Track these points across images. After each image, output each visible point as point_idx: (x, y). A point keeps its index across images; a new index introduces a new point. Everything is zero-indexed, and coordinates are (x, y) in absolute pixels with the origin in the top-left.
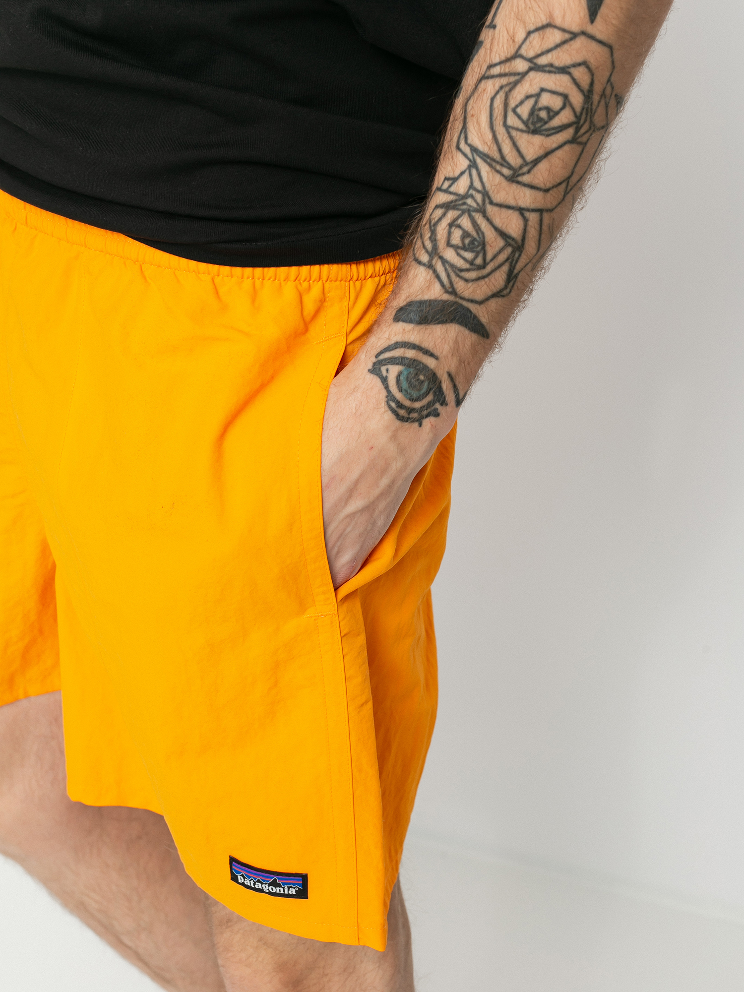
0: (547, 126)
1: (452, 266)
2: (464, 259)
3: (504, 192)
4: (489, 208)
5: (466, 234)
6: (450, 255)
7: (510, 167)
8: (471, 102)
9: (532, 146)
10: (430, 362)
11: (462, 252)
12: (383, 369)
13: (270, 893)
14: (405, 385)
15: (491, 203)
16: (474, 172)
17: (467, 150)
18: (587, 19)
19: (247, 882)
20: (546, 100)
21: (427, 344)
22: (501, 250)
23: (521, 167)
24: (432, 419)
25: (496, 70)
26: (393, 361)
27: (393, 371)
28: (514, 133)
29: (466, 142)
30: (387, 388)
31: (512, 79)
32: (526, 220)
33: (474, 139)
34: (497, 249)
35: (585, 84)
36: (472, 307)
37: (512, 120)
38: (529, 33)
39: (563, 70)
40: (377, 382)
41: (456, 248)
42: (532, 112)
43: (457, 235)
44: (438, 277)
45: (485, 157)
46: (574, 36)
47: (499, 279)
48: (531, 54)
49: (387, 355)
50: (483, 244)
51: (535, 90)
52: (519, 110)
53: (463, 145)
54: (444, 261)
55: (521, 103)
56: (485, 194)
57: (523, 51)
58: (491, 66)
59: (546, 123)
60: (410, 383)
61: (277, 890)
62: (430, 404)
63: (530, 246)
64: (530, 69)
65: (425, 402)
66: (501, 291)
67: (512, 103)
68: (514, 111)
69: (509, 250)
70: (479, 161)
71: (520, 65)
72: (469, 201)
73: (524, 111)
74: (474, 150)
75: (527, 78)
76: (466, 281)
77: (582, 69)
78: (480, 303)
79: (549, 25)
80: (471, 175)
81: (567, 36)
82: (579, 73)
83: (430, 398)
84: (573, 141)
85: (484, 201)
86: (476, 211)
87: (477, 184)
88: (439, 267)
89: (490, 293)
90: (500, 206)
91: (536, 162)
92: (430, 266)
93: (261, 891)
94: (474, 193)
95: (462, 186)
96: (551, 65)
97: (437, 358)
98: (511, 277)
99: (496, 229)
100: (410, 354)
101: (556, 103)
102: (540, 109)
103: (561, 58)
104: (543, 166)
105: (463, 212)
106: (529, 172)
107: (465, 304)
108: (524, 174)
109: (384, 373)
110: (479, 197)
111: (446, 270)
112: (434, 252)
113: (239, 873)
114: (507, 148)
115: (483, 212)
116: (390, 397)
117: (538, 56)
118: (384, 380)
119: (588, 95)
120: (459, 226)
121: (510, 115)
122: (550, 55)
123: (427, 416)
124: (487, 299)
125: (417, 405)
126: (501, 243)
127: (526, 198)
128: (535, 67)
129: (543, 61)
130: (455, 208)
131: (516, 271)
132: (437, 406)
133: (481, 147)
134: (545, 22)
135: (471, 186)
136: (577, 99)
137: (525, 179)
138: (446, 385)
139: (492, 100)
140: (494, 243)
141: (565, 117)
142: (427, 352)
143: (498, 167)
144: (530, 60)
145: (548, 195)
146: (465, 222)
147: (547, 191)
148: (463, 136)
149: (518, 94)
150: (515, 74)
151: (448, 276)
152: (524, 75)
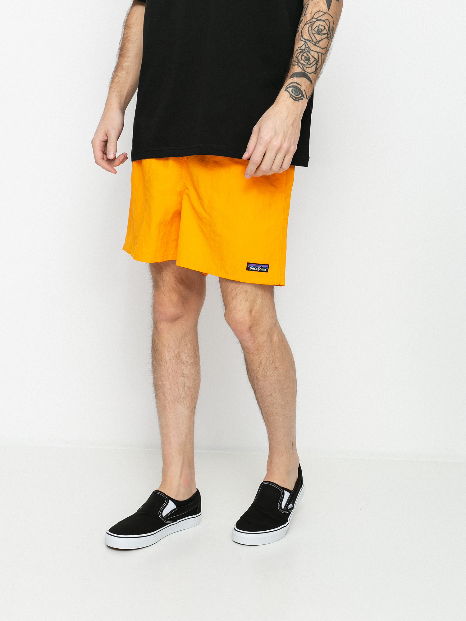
0: (321, 33)
1: (303, 64)
2: (306, 62)
3: (313, 48)
4: (310, 51)
5: (305, 57)
6: (302, 62)
7: (314, 42)
8: (303, 31)
9: (318, 37)
10: (299, 87)
11: (305, 61)
12: (288, 89)
13: (260, 271)
14: (294, 92)
15: (311, 50)
16: (306, 44)
17: (304, 40)
18: (328, 10)
19: (253, 269)
20: (320, 27)
21: (299, 82)
22: (314, 61)
23: (317, 42)
24: (301, 100)
25: (309, 22)
26: (290, 87)
27: (291, 89)
28: (314, 34)
29: (303, 38)
30: (289, 93)
31: (313, 23)
32: (319, 55)
33: (305, 37)
34: (313, 61)
35: (328, 25)
36: (308, 74)
37: (313, 32)
38: (315, 13)
39: (324, 21)
40: (287, 92)
41: (303, 60)
42: (318, 29)
43: (303, 58)
44: (300, 67)
45: (308, 40)
46: (325, 13)
47: (314, 68)
48: (316, 17)
49: (289, 86)
50: (309, 59)
51: (318, 25)
52: (315, 29)
53: (302, 39)
54: (301, 63)
55: (315, 28)
56: (309, 48)
57: (314, 17)
58: (307, 22)
59: (321, 32)
60: (295, 92)
61: (262, 269)
62: (300, 97)
63: (320, 61)
64: (316, 21)
65: (299, 96)
66: (314, 72)
67: (313, 28)
68: (314, 29)
69: (315, 62)
70: (307, 41)
71: (314, 20)
72: (306, 50)
73: (316, 29)
74: (305, 39)
75: (316, 22)
76: (307, 68)
77: (327, 21)
78: (310, 74)
79: (319, 11)
80: (305, 45)
81: (324, 13)
82: (327, 22)
83: (300, 95)
84: (327, 38)
85: (309, 49)
86: (307, 52)
87: (307, 46)
88: (300, 64)
89: (312, 72)
90: (312, 50)
91: (320, 41)
92: (298, 65)
93: (257, 271)
94: (307, 48)
95: (303, 47)
96: (321, 19)
97: (301, 86)
98: (316, 69)
99: (312, 56)
100: (294, 84)
101: (323, 28)
102: (319, 29)
103: (323, 18)
104: (321, 42)
105: (304, 52)
106: (318, 43)
107: (306, 73)
108: (317, 44)
109: (288, 90)
110: (308, 49)
111: (302, 65)
112: (299, 62)
113: (250, 266)
114: (313, 37)
115: (309, 52)
116: (291, 95)
117: (318, 18)
118: (289, 92)
119: (329, 27)
120: (304, 56)
121: (313, 30)
122: (320, 17)
123: (300, 99)
124: (311, 73)
125: (297, 97)
126: (313, 59)
127: (318, 50)
128: (318, 20)
129: (319, 19)
130: (302, 52)
131: (317, 68)
132: (302, 97)
133: (307, 39)
134: (319, 10)
135: (306, 47)
136: (327, 28)
137: (318, 45)
138: (304, 93)
139: (308, 28)
140: (312, 60)
141: (325, 32)
142: (298, 84)
143: (312, 42)
144: (316, 19)
145: (323, 50)
146: (305, 55)
147: (323, 49)
148: (302, 37)
149: (314, 26)
150: (313, 22)
151: (302, 66)
152: (315, 22)
